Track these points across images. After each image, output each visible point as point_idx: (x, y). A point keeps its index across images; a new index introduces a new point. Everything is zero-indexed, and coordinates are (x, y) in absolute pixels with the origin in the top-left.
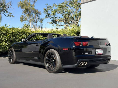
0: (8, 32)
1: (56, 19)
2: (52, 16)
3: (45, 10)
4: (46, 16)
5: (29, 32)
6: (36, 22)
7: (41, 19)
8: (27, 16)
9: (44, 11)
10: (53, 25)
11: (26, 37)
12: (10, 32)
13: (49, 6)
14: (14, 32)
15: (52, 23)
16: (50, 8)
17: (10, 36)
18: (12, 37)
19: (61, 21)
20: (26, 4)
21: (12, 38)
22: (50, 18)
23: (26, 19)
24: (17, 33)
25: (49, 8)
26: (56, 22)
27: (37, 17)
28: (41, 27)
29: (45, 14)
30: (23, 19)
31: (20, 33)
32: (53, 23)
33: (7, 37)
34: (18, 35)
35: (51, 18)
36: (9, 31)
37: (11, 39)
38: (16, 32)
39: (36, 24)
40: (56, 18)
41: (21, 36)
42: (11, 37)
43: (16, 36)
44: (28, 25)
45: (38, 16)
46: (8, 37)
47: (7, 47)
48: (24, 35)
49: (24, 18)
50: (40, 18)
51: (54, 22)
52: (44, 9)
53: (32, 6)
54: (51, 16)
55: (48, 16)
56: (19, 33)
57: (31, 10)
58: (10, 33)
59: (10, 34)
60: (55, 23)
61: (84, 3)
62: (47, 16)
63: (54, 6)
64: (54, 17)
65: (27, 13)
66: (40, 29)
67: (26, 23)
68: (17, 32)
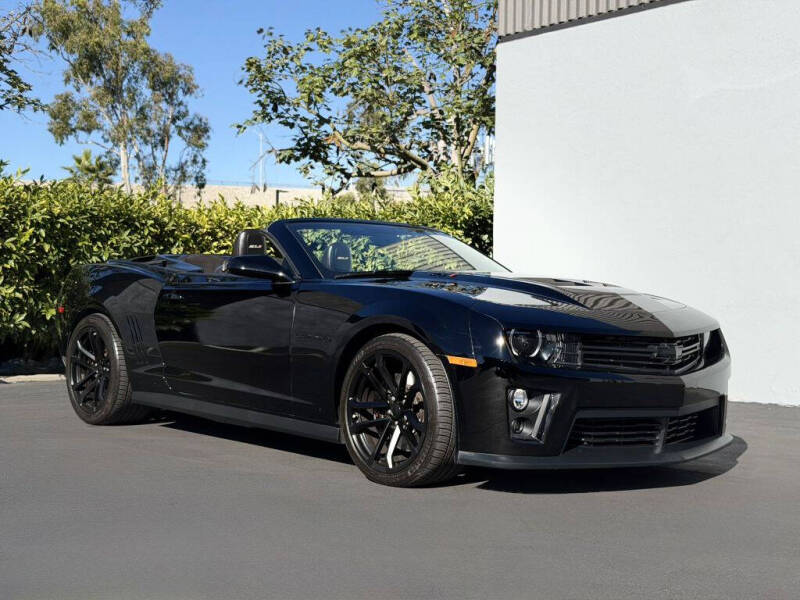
0: (25, 214)
1: (326, 127)
2: (303, 112)
3: (259, 67)
4: (259, 109)
5: (158, 213)
6: (163, 141)
7: (197, 122)
8: (99, 97)
9: (247, 76)
10: (305, 171)
11: (139, 247)
12: (34, 212)
13: (279, 42)
14: (59, 216)
15: (297, 154)
16: (287, 53)
17: (34, 235)
18: (47, 247)
19: (359, 144)
20: (91, 18)
21: (51, 250)
22: (286, 124)
23: (88, 117)
24: (83, 218)
25: (281, 58)
26: (324, 147)
27: (164, 105)
28: (193, 179)
29: (255, 96)
30: (73, 122)
31: (98, 221)
32: (304, 155)
33: (14, 242)
34: (87, 236)
35: (292, 126)
36: (30, 209)
37: (40, 259)
38: (71, 214)
39: (159, 153)
40: (322, 121)
41: (104, 239)
42: (40, 249)
43: (74, 241)
44: (104, 159)
45: (170, 99)
46: (26, 244)
47: (13, 313)
48: (125, 235)
49: (78, 115)
50: (185, 114)
51: (312, 149)
52: (251, 64)
53: (129, 33)
54: (292, 113)
55: (275, 109)
56: (92, 218)
57: (124, 60)
58: (38, 217)
59: (37, 225)
60: (316, 158)
61: (518, 36)
62: (269, 110)
63: (313, 45)
64: (311, 116)
65: (99, 81)
66: (190, 187)
67: (88, 148)
68: (83, 213)
